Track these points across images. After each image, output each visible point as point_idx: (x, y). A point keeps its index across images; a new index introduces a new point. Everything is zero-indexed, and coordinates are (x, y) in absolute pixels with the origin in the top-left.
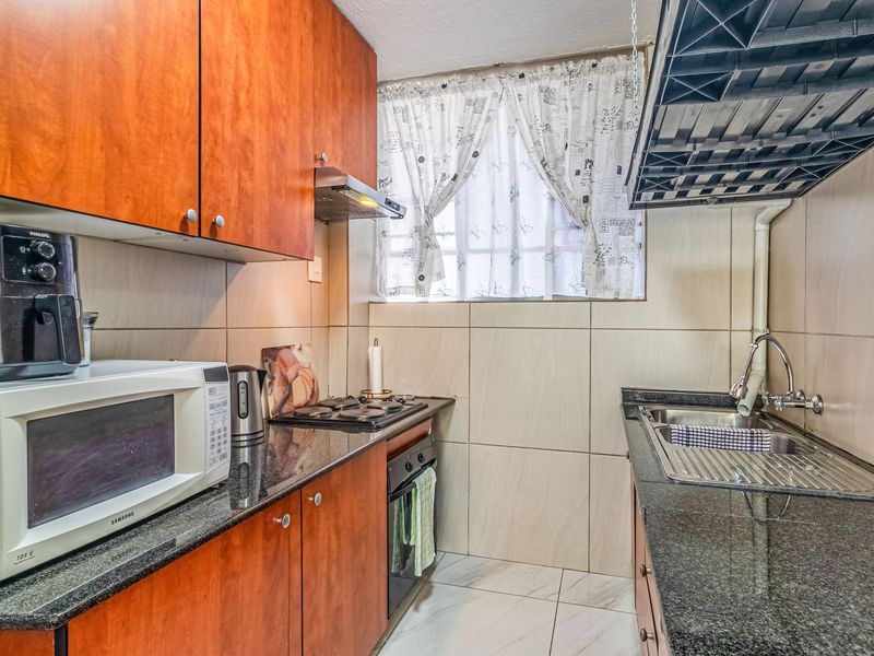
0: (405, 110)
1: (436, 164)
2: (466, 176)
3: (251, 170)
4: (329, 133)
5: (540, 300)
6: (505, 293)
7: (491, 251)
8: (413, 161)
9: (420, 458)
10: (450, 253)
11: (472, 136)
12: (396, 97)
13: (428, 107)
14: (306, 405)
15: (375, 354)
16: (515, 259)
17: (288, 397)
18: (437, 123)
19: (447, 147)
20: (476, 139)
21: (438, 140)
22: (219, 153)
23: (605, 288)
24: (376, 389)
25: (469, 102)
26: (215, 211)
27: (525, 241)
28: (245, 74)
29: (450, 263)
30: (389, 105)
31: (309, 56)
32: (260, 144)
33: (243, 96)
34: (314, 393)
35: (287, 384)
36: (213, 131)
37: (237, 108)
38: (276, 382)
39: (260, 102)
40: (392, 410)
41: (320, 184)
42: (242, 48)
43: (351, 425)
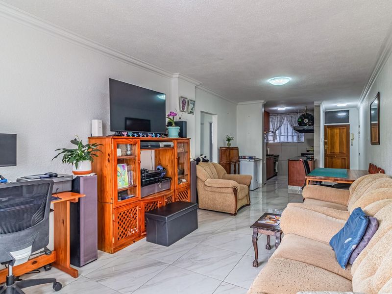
1: (276, 125)
2: (281, 127)
5: (290, 142)
6: (286, 141)
7: (284, 136)
8: (273, 124)
9: (276, 160)
13: (275, 117)
16: (287, 137)
18: (277, 119)
20: (282, 122)
21: (277, 122)
23: (299, 141)
27: (289, 134)
29: (278, 137)
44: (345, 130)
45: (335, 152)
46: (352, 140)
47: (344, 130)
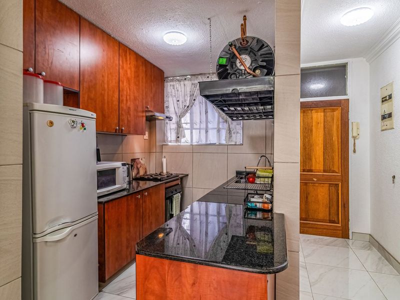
0: (173, 86)
1: (182, 102)
2: (192, 106)
3: (130, 115)
4: (150, 100)
5: (214, 144)
6: (204, 142)
7: (200, 129)
8: (175, 101)
9: (176, 191)
10: (188, 129)
11: (193, 94)
12: (171, 82)
13: (180, 85)
14: (143, 175)
15: (164, 160)
16: (207, 132)
17: (138, 173)
18: (183, 90)
19: (186, 97)
20: (195, 95)
21: (183, 95)
22: (123, 113)
23: (232, 141)
24: (165, 171)
25: (193, 84)
26: (122, 126)
27: (210, 126)
28: (128, 91)
30: (169, 84)
31: (144, 80)
32: (132, 108)
33: (128, 97)
34: (146, 172)
35: (138, 169)
36: (122, 108)
37: (127, 100)
38: (135, 169)
39: (132, 97)
40: (168, 176)
41: (147, 115)
42: (128, 85)
43: (155, 180)
44: (337, 114)
45: (313, 168)
46: (354, 138)
47: (335, 113)
